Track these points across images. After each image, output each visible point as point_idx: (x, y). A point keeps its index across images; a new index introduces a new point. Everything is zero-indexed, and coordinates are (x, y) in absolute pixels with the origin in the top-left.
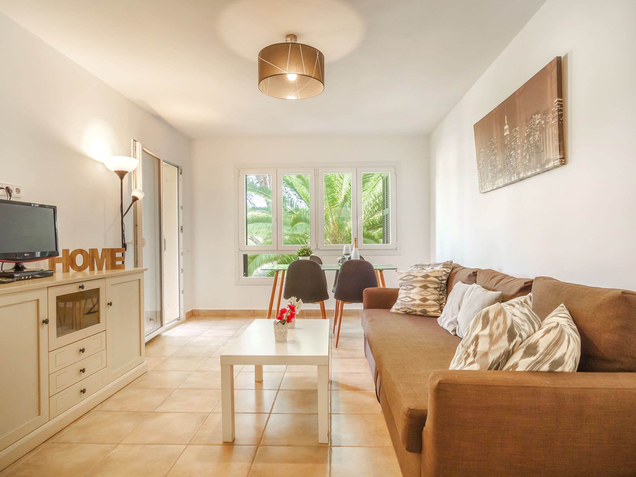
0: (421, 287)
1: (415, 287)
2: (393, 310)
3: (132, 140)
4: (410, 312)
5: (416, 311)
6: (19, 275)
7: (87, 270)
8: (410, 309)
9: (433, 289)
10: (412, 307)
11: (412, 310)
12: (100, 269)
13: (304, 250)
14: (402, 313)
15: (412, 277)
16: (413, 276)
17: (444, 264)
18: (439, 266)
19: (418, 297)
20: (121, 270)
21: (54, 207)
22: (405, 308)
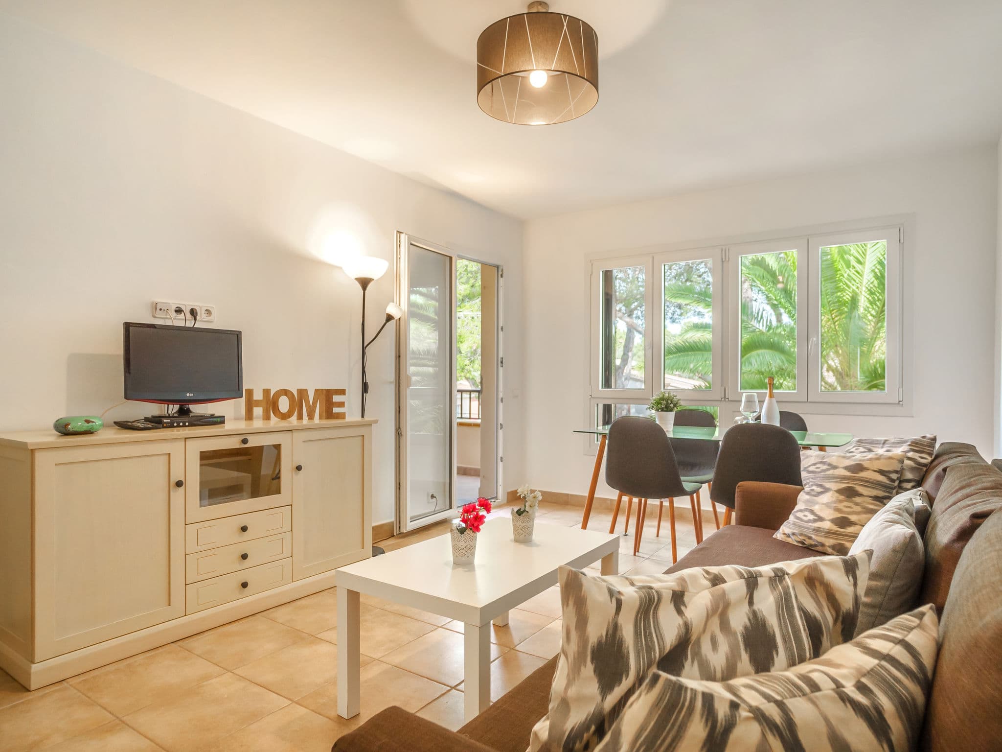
0: (840, 491)
1: (826, 490)
2: (778, 535)
3: (395, 232)
4: (811, 545)
5: (823, 545)
6: (169, 421)
7: (294, 419)
8: (810, 538)
9: (869, 500)
10: (814, 535)
11: (814, 540)
12: (311, 417)
13: (663, 399)
14: (796, 544)
15: (825, 467)
16: (829, 465)
17: (912, 442)
18: (902, 448)
19: (829, 514)
20: (340, 420)
21: (237, 333)
22: (801, 535)
